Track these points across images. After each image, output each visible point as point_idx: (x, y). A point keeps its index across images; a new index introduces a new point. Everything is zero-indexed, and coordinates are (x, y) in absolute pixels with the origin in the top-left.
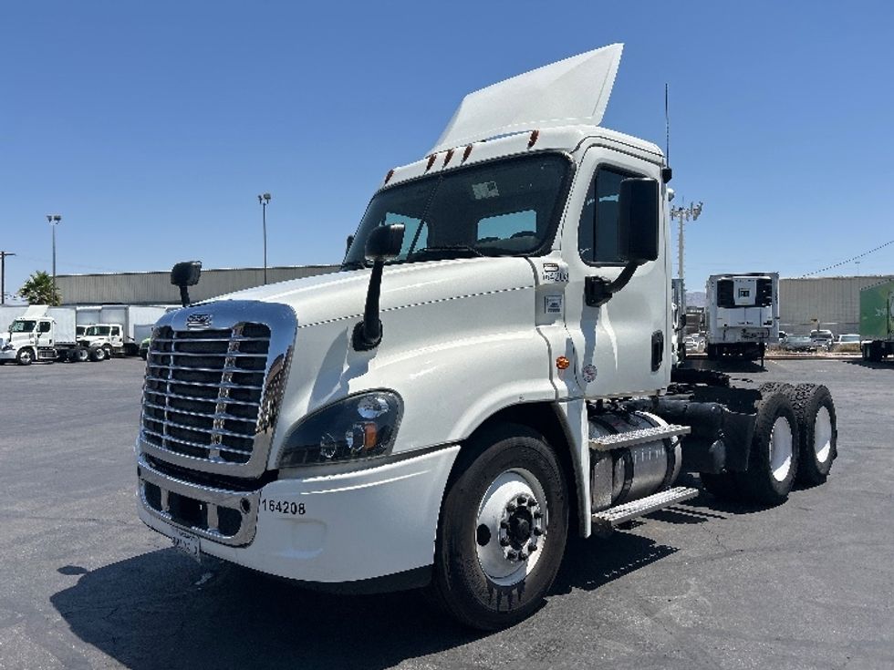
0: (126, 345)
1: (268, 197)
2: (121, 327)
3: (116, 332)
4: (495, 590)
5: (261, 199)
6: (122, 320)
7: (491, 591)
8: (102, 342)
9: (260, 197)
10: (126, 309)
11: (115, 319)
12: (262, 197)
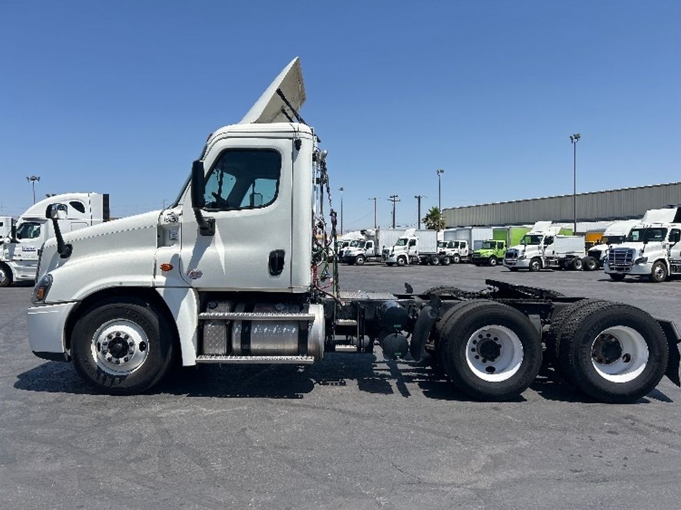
0: (470, 255)
1: (577, 137)
2: (466, 242)
3: (463, 246)
4: (102, 375)
5: (572, 139)
6: (467, 237)
7: (99, 374)
8: (453, 253)
9: (571, 137)
10: (470, 230)
11: (463, 237)
12: (574, 137)
